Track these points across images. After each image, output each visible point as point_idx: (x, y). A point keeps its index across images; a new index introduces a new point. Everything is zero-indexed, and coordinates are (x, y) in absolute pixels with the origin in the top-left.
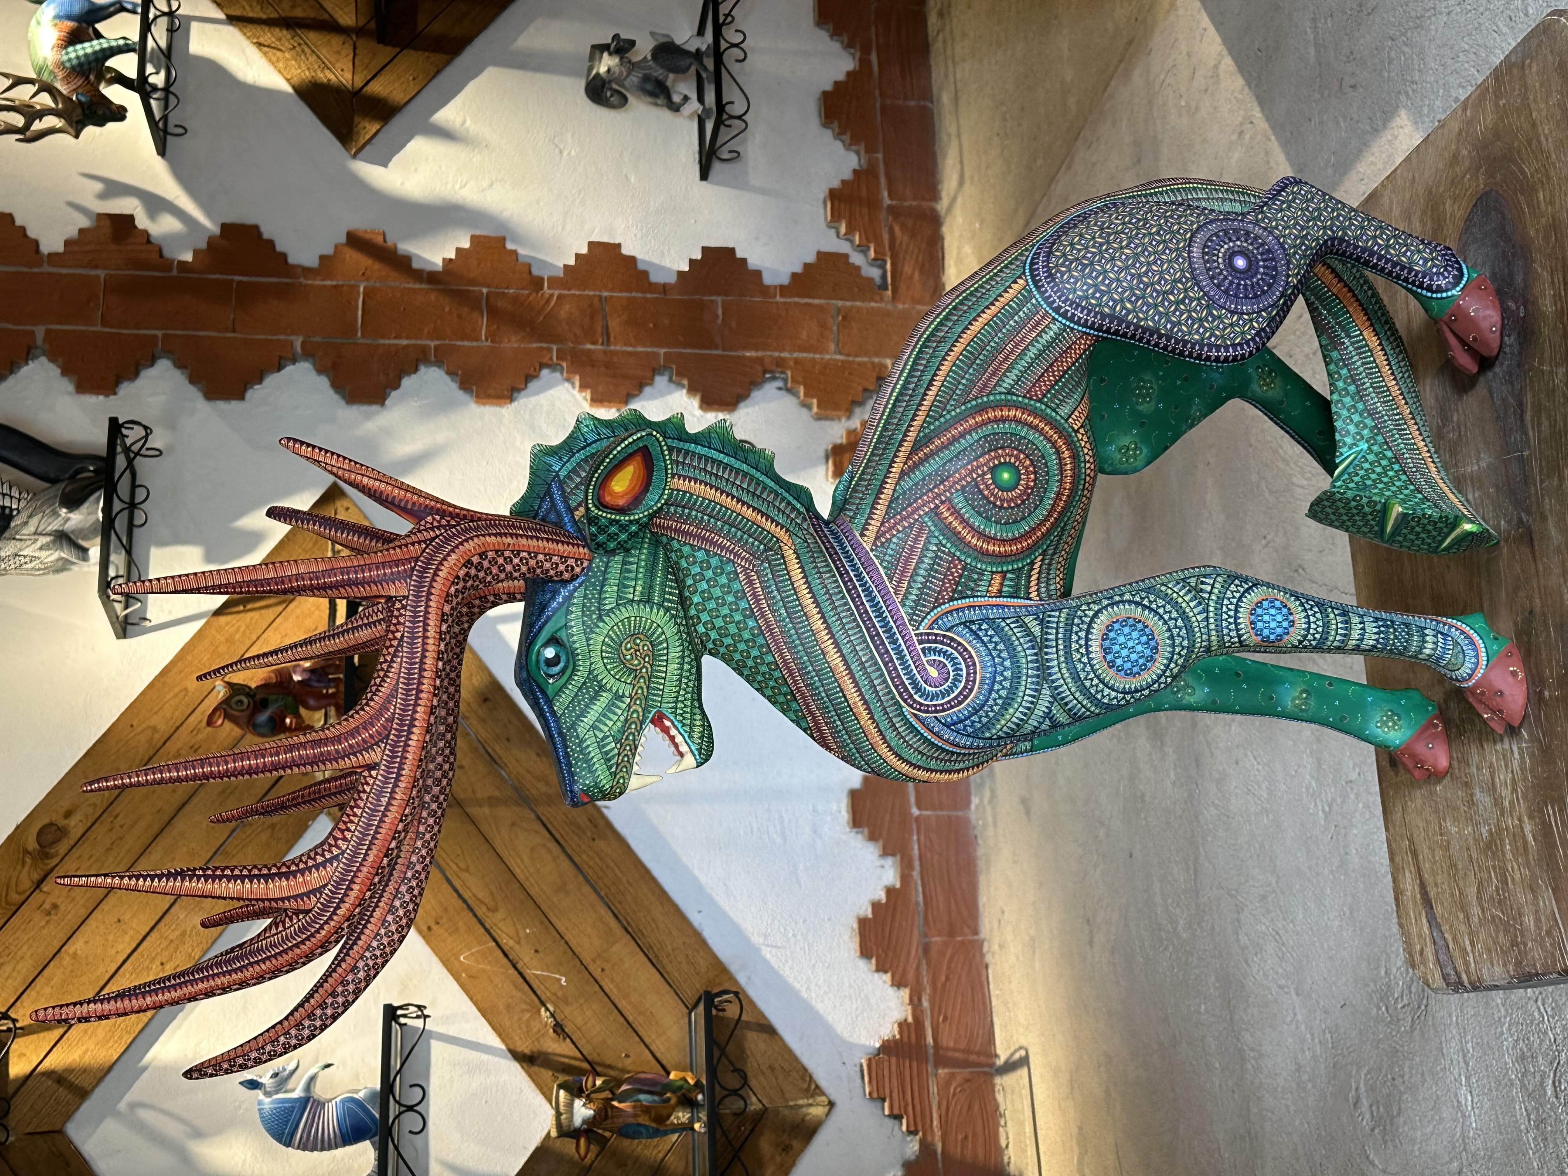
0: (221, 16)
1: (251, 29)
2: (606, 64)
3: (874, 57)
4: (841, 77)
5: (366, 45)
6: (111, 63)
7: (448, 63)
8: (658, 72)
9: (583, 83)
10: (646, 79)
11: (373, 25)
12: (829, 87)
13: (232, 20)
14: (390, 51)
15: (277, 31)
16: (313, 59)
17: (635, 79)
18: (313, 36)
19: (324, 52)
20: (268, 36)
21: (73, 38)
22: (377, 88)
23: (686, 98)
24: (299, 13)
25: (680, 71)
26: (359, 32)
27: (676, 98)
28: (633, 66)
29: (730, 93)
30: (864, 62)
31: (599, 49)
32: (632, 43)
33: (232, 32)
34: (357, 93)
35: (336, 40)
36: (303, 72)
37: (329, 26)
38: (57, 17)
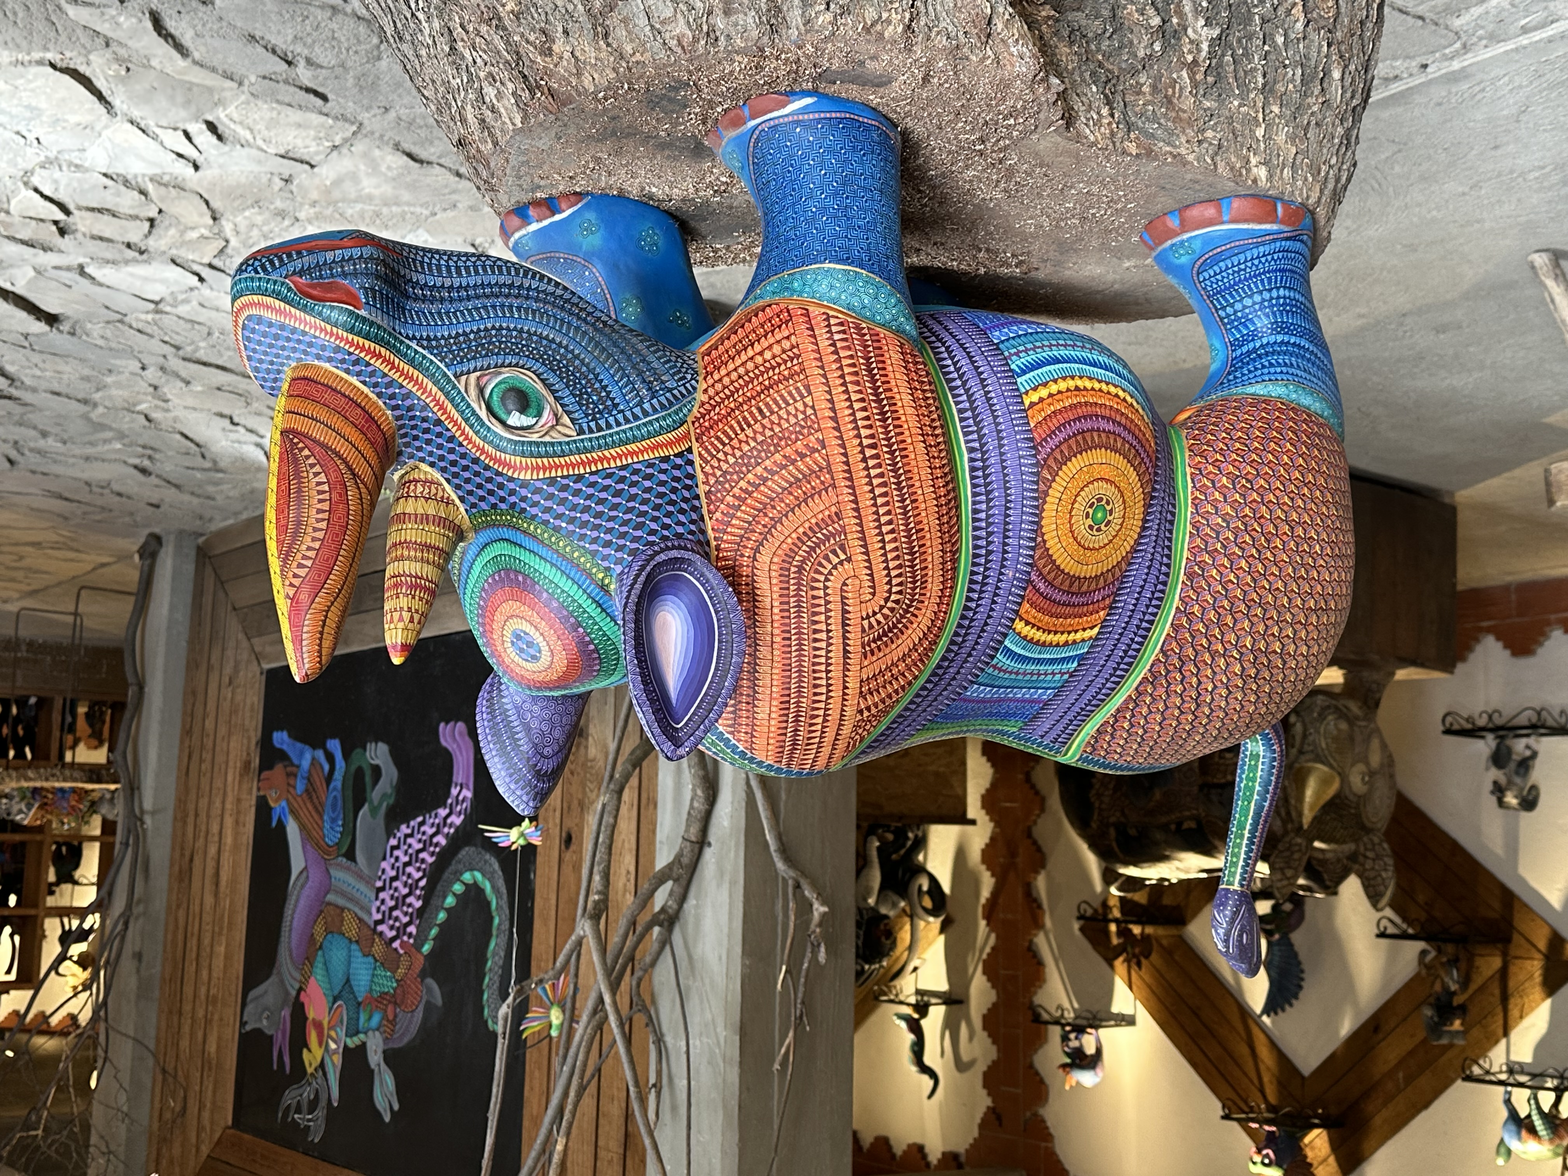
0: (1503, 1042)
1: (1511, 1022)
2: (1511, 799)
3: (1485, 624)
4: (1500, 645)
5: (1513, 951)
6: (1546, 1109)
7: (1519, 899)
8: (1512, 766)
9: (1524, 815)
10: (1517, 773)
11: (1499, 946)
12: (1508, 653)
13: (1506, 1034)
14: (1516, 937)
15: (1511, 1006)
16: (1527, 985)
17: (1518, 780)
18: (1512, 984)
19: (1522, 977)
20: (1514, 1012)
21: (1532, 1131)
22: (1542, 945)
23: (1528, 747)
24: (1497, 992)
25: (1510, 751)
26: (1505, 955)
27: (1528, 753)
28: (1510, 783)
29: (1522, 720)
30: (1489, 630)
31: (1501, 803)
32: (1495, 783)
33: (1515, 1035)
34: (1547, 957)
35: (1513, 969)
36: (1537, 992)
37: (1503, 974)
38: (1520, 1139)
